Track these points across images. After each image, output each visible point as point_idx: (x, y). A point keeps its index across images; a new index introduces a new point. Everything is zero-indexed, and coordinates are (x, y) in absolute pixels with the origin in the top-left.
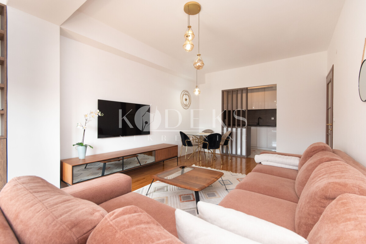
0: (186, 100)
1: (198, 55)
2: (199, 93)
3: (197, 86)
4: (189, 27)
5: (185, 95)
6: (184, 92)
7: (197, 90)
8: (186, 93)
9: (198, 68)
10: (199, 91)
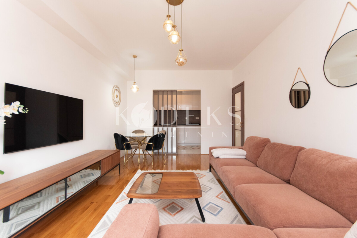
0: (117, 96)
1: (181, 50)
2: (138, 90)
3: (134, 83)
4: (169, 16)
5: (116, 91)
6: (115, 87)
7: (135, 87)
8: (117, 89)
9: (181, 64)
10: (137, 88)
